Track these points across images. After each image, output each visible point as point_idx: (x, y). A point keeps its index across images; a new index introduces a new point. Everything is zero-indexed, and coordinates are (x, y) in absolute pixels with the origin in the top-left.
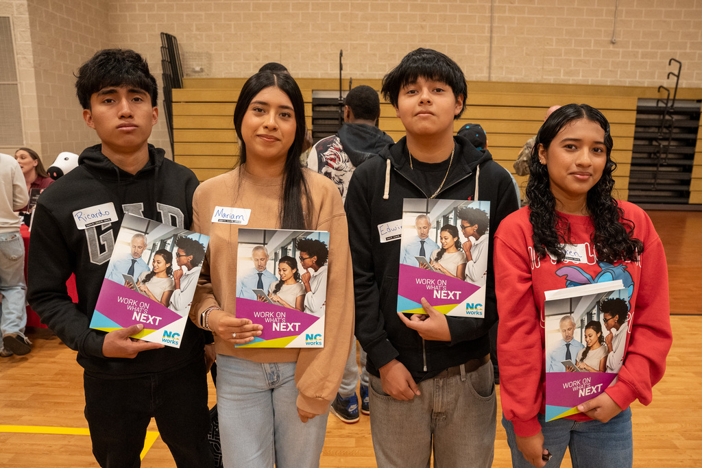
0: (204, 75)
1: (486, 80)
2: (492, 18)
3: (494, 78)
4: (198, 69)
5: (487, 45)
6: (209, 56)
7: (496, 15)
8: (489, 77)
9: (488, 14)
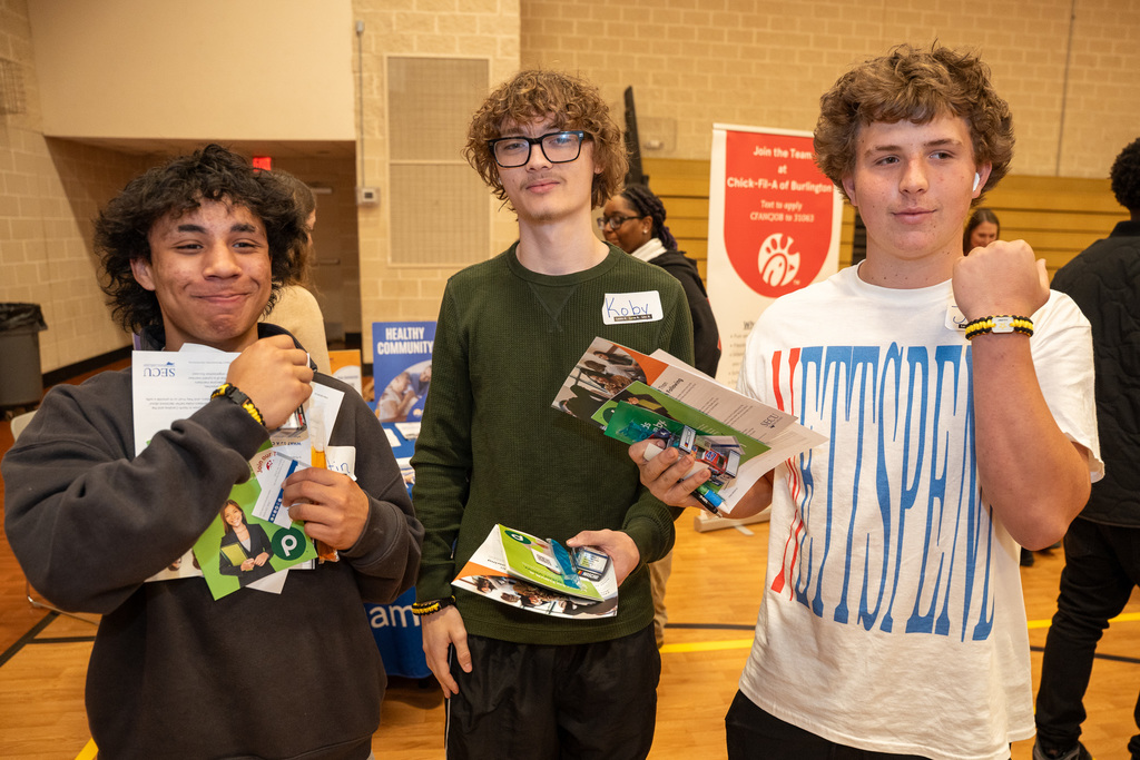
0: (662, 155)
1: (1052, 174)
2: (1065, 85)
3: (1064, 172)
4: (655, 143)
5: (1056, 125)
6: (674, 126)
7: (1071, 82)
8: (1057, 170)
9: (1060, 81)
